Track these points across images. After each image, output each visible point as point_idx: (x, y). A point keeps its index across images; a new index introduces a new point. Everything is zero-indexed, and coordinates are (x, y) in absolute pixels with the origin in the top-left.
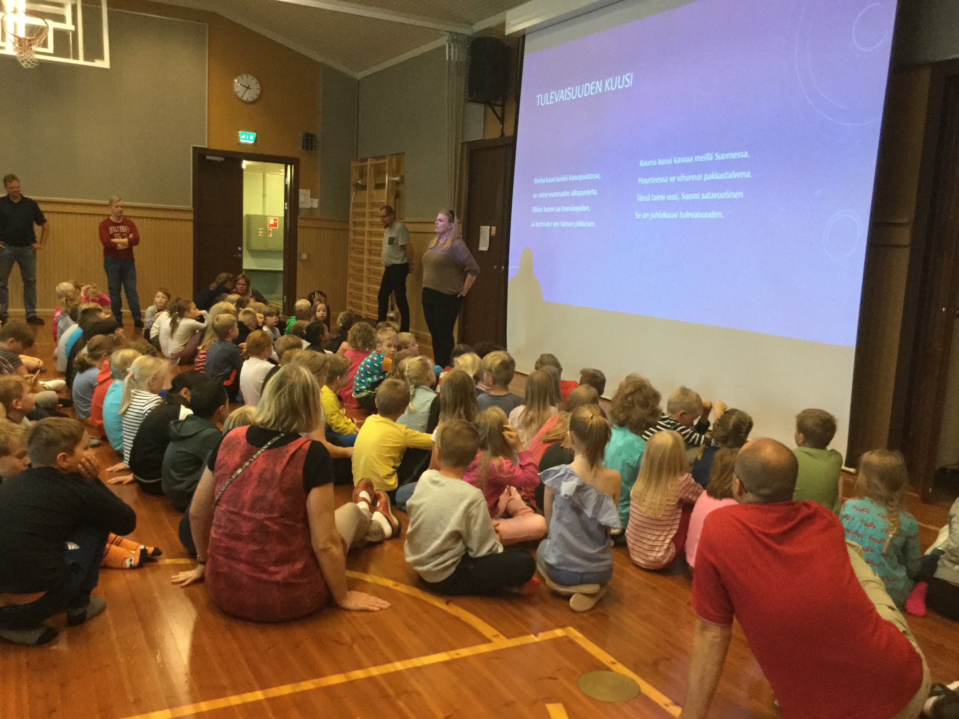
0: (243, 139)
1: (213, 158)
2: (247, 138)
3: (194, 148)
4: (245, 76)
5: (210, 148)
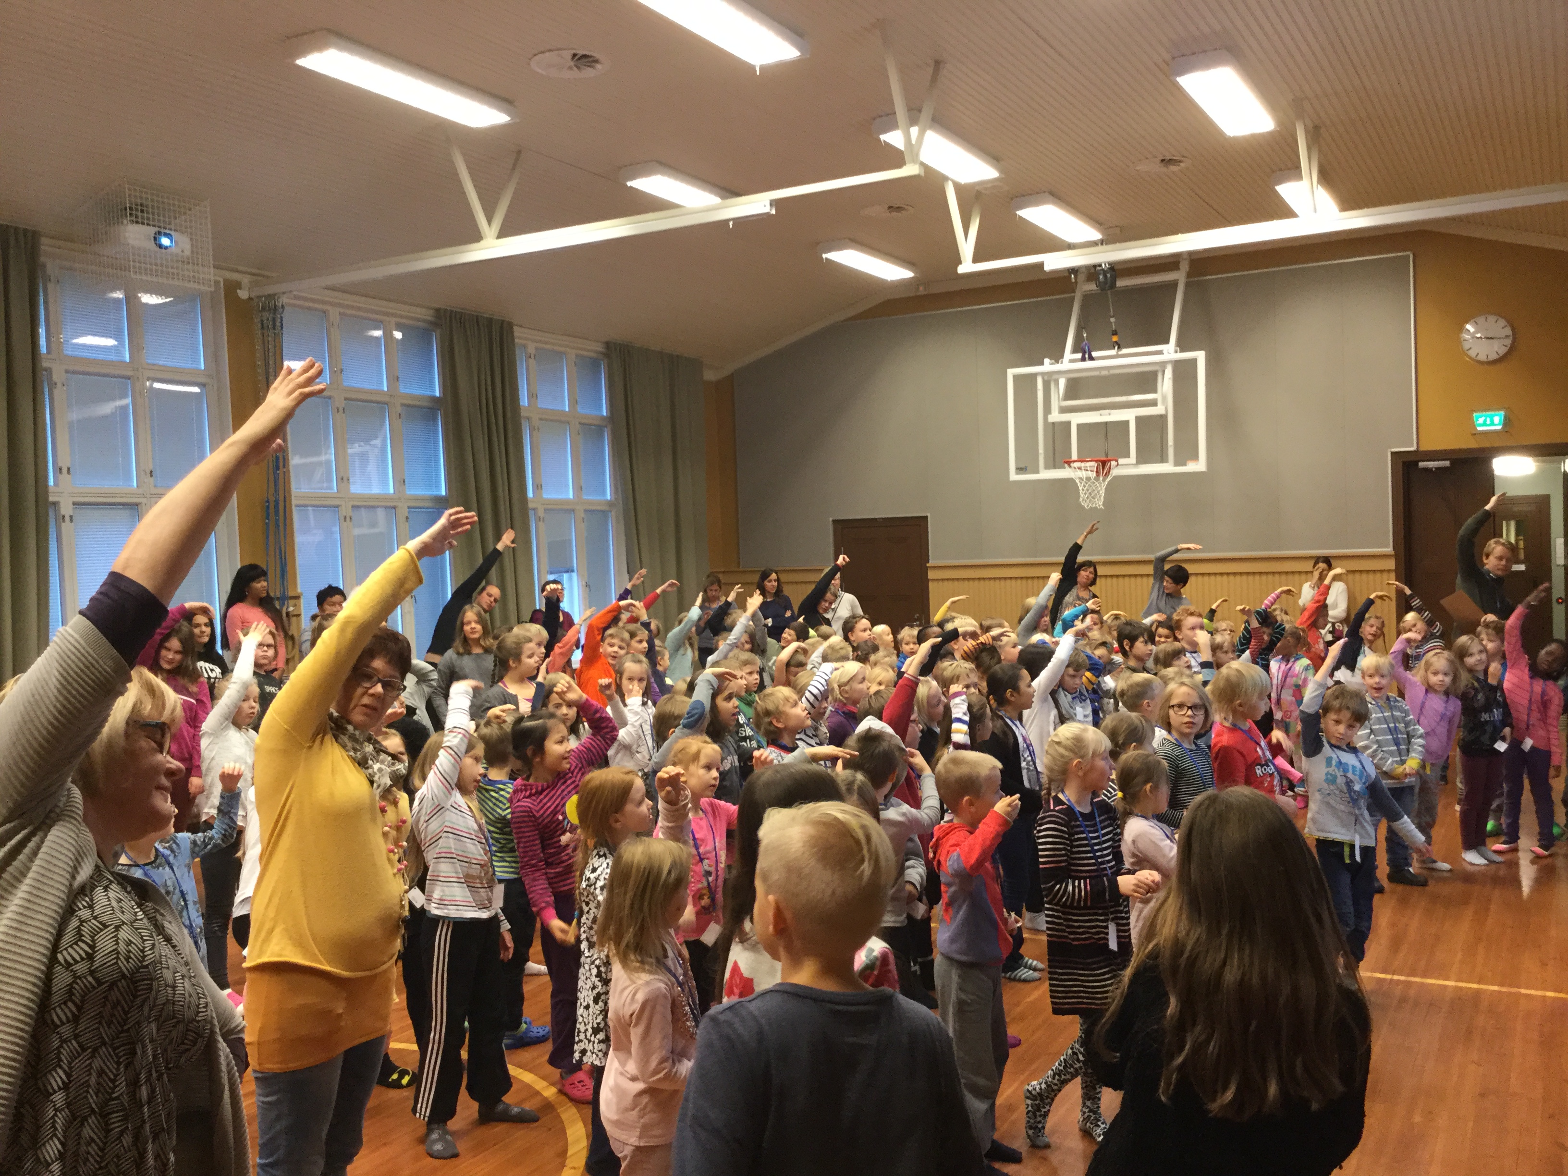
0: (1481, 425)
1: (1431, 464)
2: (1488, 422)
3: (1392, 453)
4: (1481, 320)
5: (1422, 449)
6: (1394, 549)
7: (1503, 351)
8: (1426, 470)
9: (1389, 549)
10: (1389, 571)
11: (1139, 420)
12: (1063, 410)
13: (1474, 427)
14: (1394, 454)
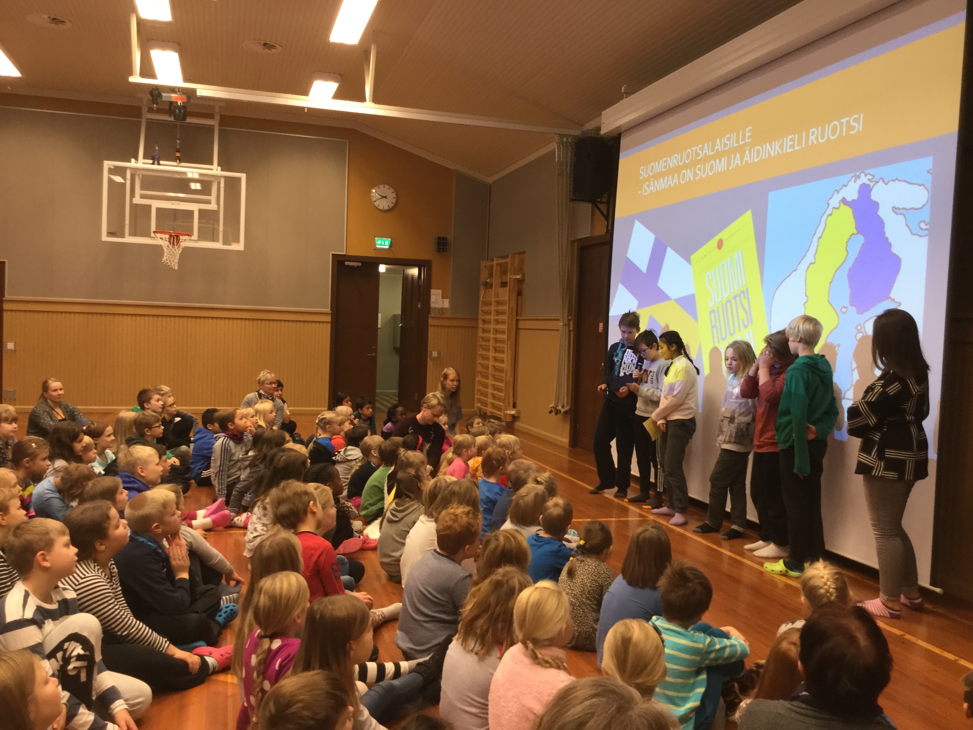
0: (379, 245)
1: (352, 264)
2: (383, 244)
3: (333, 254)
4: (381, 186)
5: (348, 254)
6: (331, 310)
7: (391, 205)
8: (348, 266)
9: (328, 310)
10: (327, 322)
11: (200, 211)
12: (143, 197)
13: (375, 244)
14: (333, 255)
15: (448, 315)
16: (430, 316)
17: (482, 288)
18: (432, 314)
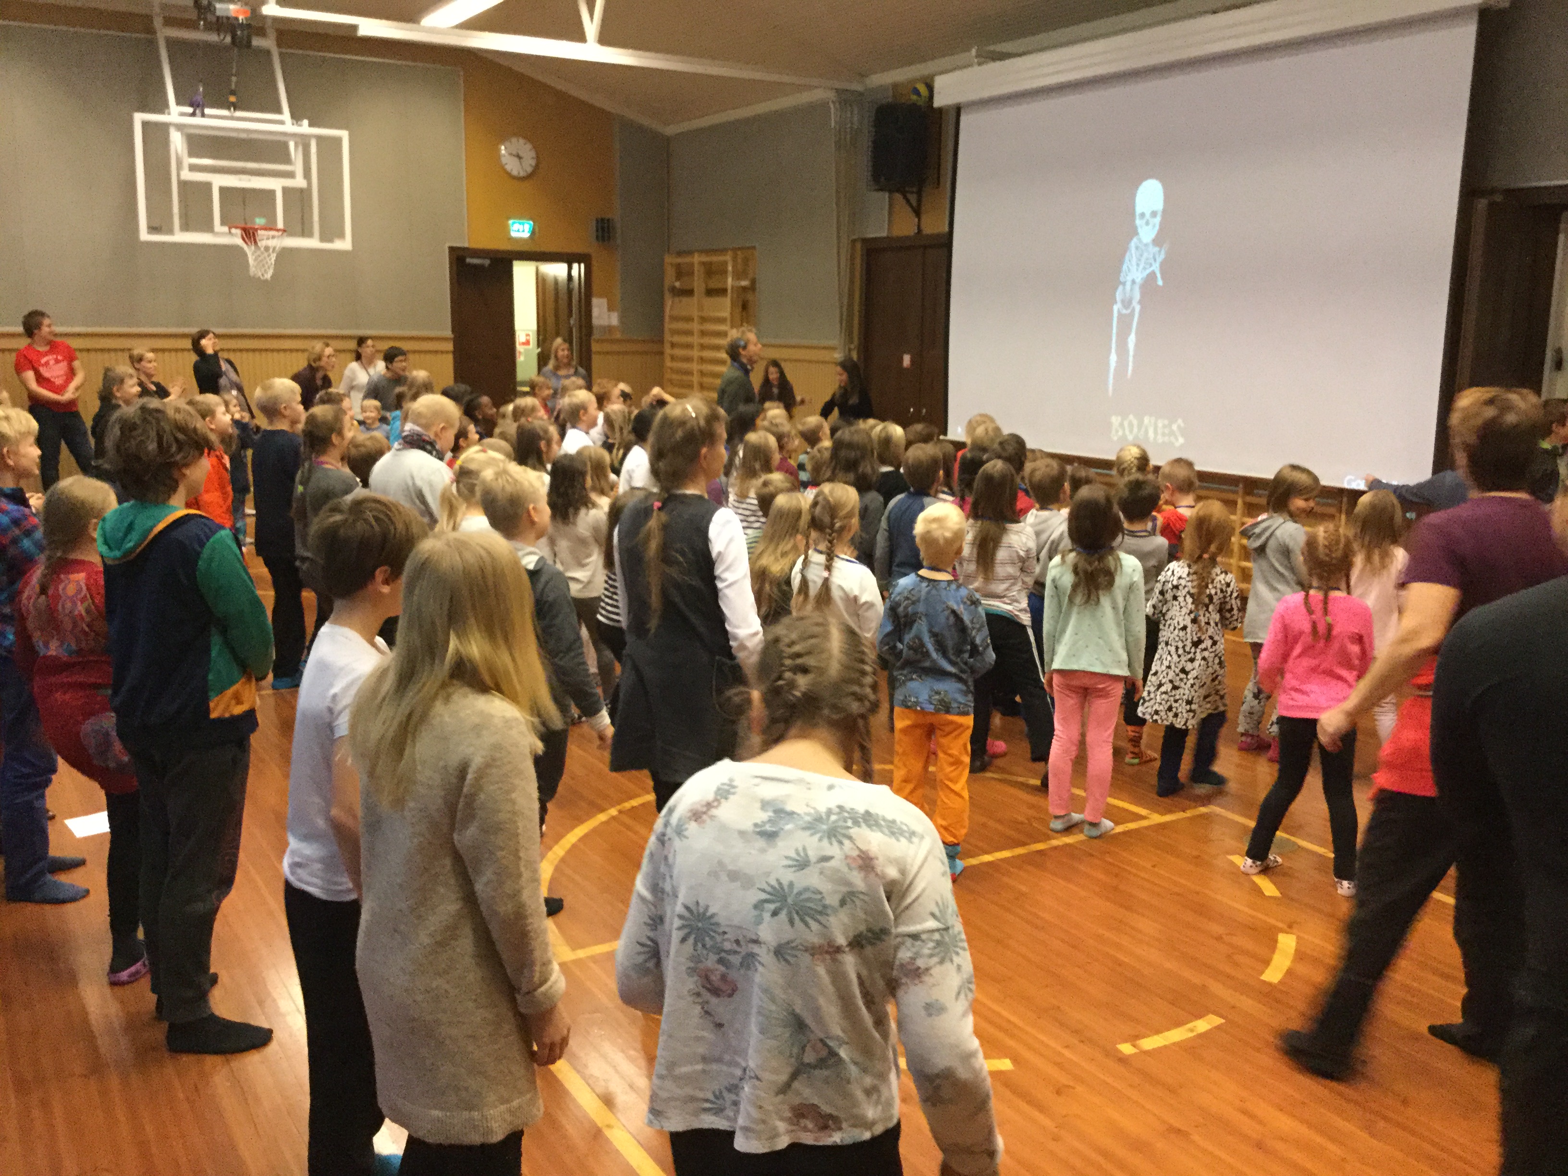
0: (515, 231)
1: (475, 261)
2: (521, 229)
3: (450, 248)
4: (514, 140)
5: (471, 246)
6: (453, 331)
7: (529, 170)
9: (449, 333)
10: (447, 352)
11: (286, 190)
12: (193, 168)
13: (509, 231)
14: (452, 249)
15: (618, 336)
16: (593, 337)
17: (667, 295)
18: (596, 335)
